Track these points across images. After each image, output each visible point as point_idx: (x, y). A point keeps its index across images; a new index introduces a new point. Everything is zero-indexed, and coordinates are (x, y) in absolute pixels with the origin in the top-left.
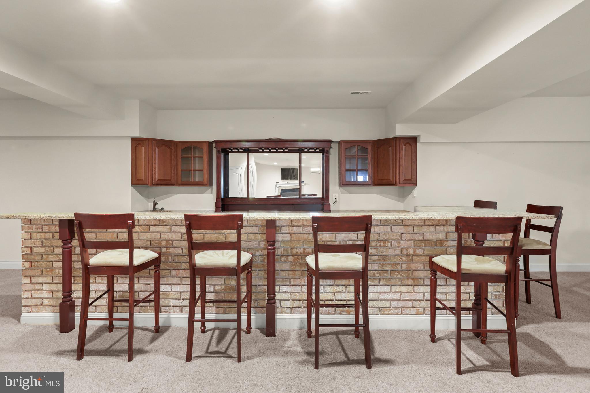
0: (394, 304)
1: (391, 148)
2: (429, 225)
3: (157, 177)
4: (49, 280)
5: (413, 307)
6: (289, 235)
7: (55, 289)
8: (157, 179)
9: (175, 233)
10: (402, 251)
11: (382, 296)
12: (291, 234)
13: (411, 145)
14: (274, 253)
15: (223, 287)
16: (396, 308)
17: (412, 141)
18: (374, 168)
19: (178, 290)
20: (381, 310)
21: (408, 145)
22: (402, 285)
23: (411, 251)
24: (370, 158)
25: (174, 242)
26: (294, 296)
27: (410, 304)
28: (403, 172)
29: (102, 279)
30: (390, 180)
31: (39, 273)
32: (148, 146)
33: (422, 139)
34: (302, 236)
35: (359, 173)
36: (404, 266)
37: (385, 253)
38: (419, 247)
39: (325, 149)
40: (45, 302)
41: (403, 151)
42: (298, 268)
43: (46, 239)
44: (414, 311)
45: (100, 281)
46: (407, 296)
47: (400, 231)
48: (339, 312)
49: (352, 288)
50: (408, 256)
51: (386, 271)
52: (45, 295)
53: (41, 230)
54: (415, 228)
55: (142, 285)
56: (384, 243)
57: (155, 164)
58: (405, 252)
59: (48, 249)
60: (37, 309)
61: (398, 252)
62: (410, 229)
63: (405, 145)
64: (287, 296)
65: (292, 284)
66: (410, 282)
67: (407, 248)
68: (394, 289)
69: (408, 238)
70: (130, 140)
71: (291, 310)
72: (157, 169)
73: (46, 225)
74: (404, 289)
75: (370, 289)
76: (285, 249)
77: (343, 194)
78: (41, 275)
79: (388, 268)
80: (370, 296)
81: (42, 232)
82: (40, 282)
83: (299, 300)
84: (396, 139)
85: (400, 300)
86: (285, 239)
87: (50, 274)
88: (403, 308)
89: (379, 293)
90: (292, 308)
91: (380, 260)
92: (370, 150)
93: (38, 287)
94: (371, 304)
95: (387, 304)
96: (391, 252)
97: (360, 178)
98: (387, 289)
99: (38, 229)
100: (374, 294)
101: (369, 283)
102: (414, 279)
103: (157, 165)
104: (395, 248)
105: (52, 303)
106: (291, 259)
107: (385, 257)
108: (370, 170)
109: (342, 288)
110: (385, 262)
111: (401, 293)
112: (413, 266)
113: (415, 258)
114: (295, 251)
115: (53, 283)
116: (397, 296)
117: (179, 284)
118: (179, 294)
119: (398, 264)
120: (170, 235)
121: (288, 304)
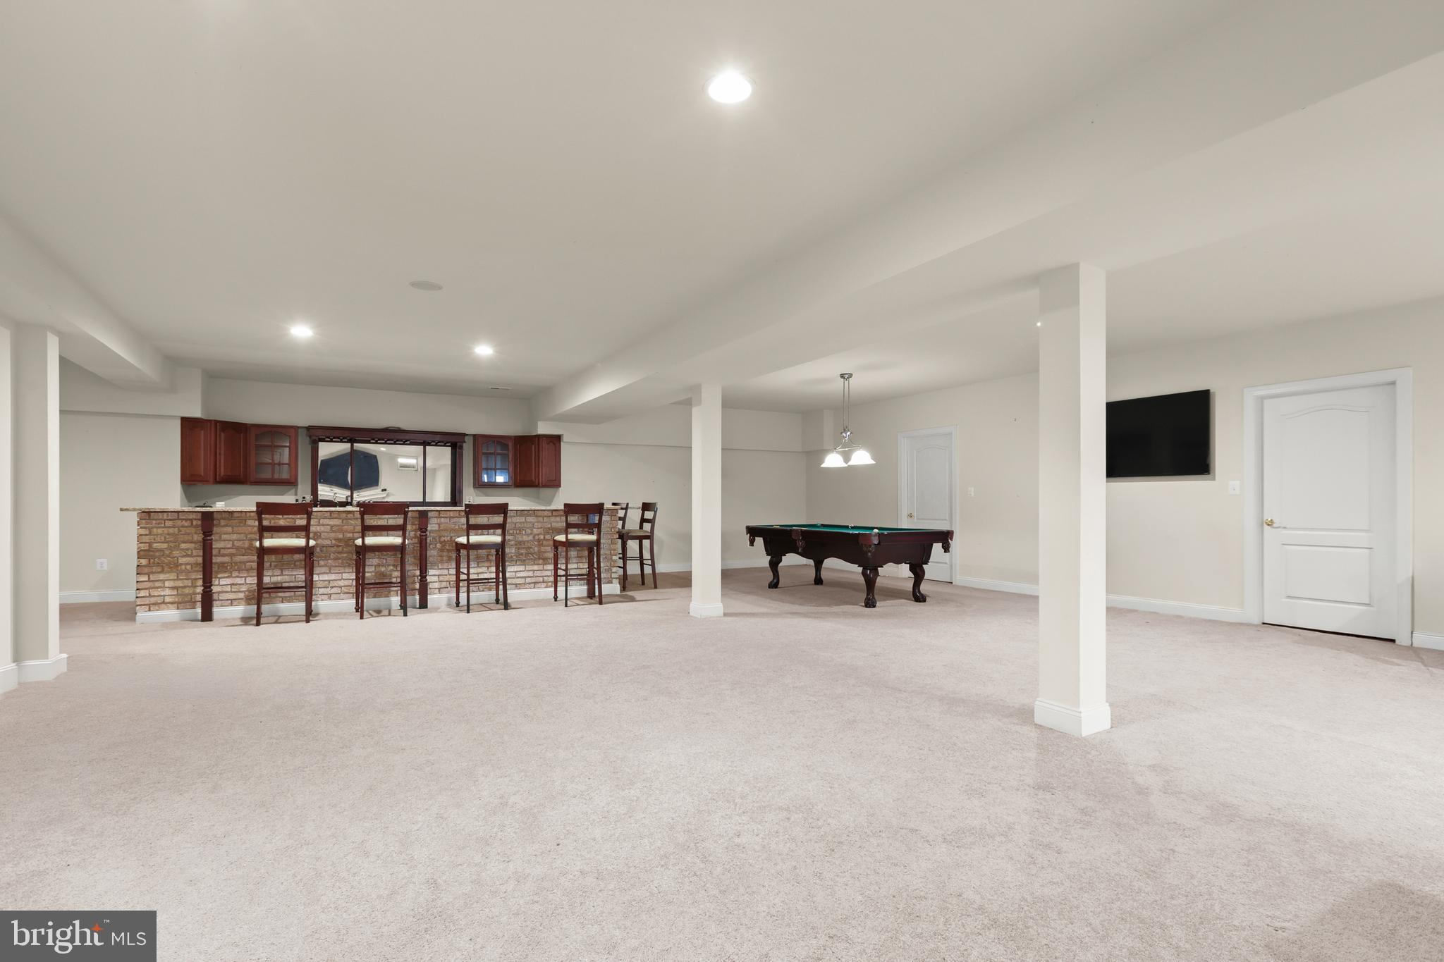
0: (528, 580)
1: (533, 446)
2: (556, 516)
3: (222, 472)
4: (173, 576)
5: (543, 582)
6: (437, 525)
7: (181, 585)
8: (222, 474)
9: (323, 525)
10: (534, 537)
11: (518, 575)
12: (439, 525)
13: (555, 444)
14: (426, 539)
15: (373, 574)
16: (530, 583)
17: (557, 439)
18: (515, 467)
19: (327, 579)
20: (517, 586)
21: (551, 444)
22: (534, 564)
23: (542, 537)
24: (510, 456)
25: (323, 534)
26: (441, 578)
27: (541, 579)
28: (545, 473)
29: (239, 573)
30: (532, 481)
31: (159, 570)
32: (210, 429)
33: (565, 439)
34: (450, 526)
35: (498, 472)
36: (536, 549)
37: (520, 539)
38: (548, 533)
39: (459, 444)
40: (168, 599)
41: (546, 451)
42: (445, 554)
43: (168, 534)
44: (545, 585)
45: (238, 574)
46: (538, 573)
47: (533, 520)
48: (481, 589)
49: (493, 569)
50: (539, 541)
51: (522, 554)
52: (167, 592)
53: (163, 525)
54: (545, 518)
55: (286, 577)
56: (520, 531)
57: (220, 454)
58: (537, 537)
59: (172, 545)
60: (157, 608)
61: (531, 538)
62: (541, 519)
63: (548, 444)
64: (435, 579)
65: (440, 567)
66: (541, 561)
67: (538, 535)
68: (529, 568)
69: (540, 526)
70: (179, 421)
71: (439, 591)
72: (222, 461)
73: (170, 520)
74: (536, 567)
75: (509, 569)
76: (434, 538)
77: (478, 498)
78: (162, 572)
79: (523, 551)
80: (508, 575)
81: (165, 527)
82: (161, 579)
83: (447, 581)
84: (539, 436)
85: (533, 577)
86: (434, 529)
87: (175, 570)
88: (535, 583)
89: (516, 572)
90: (439, 589)
91: (516, 545)
92: (510, 447)
93: (157, 584)
94: (509, 581)
95: (522, 581)
96: (525, 538)
97: (500, 479)
98: (522, 568)
99: (158, 524)
100: (512, 573)
101: (507, 564)
102: (543, 559)
103: (222, 456)
104: (528, 535)
105: (177, 600)
106: (439, 546)
107: (520, 542)
108: (511, 470)
109: (484, 569)
110: (520, 546)
111: (534, 571)
112: (543, 549)
113: (544, 542)
114: (443, 539)
115: (178, 579)
116: (531, 574)
117: (327, 573)
118: (327, 583)
119: (531, 548)
120: (318, 528)
121: (436, 585)
